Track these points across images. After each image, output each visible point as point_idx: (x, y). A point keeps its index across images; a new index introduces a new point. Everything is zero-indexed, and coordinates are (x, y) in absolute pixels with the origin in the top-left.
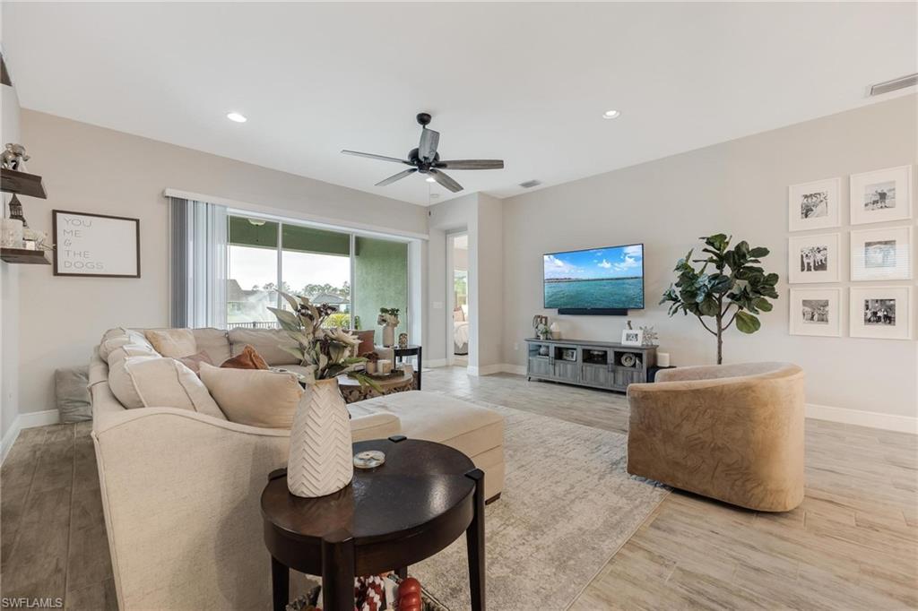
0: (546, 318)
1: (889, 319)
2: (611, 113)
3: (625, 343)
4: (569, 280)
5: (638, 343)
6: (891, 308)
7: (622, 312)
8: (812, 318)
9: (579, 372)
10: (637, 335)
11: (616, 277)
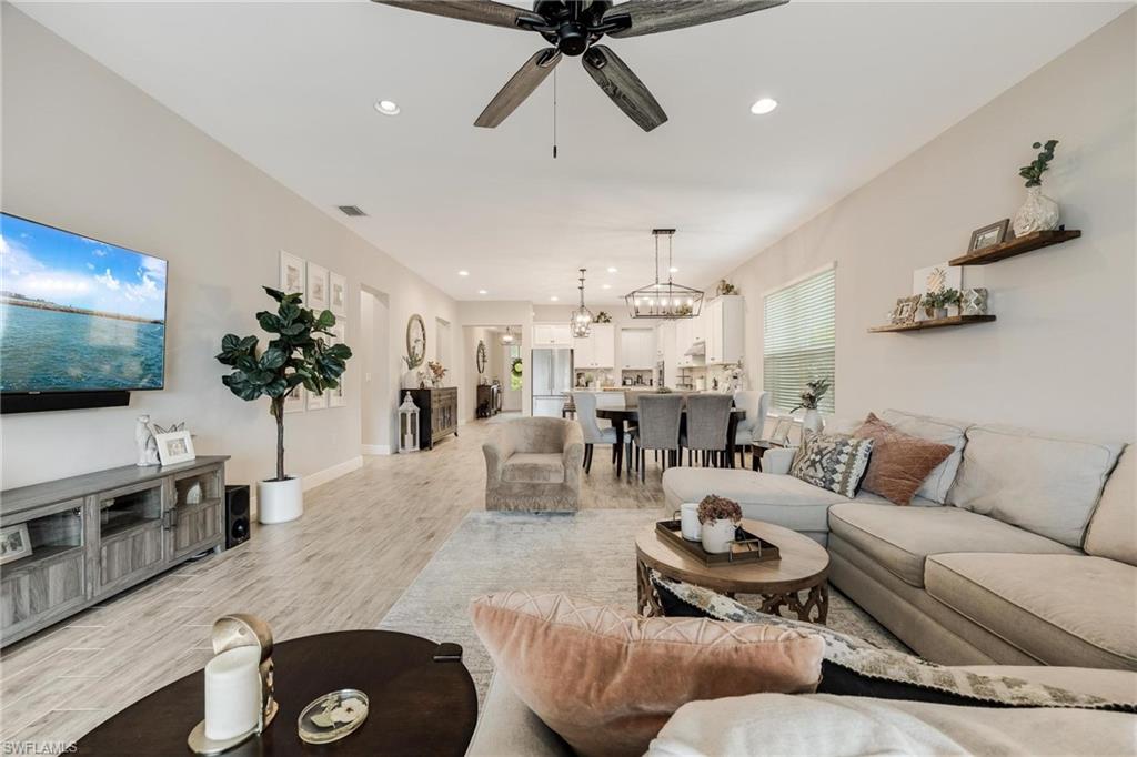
9: (92, 569)
10: (182, 441)
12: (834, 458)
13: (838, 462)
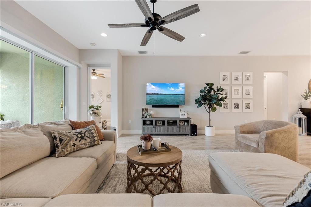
0: (148, 109)
1: (238, 108)
2: (203, 35)
3: (181, 117)
4: (157, 94)
5: (186, 117)
6: (238, 105)
7: (177, 106)
8: (225, 108)
9: (166, 129)
10: (185, 114)
11: (176, 94)
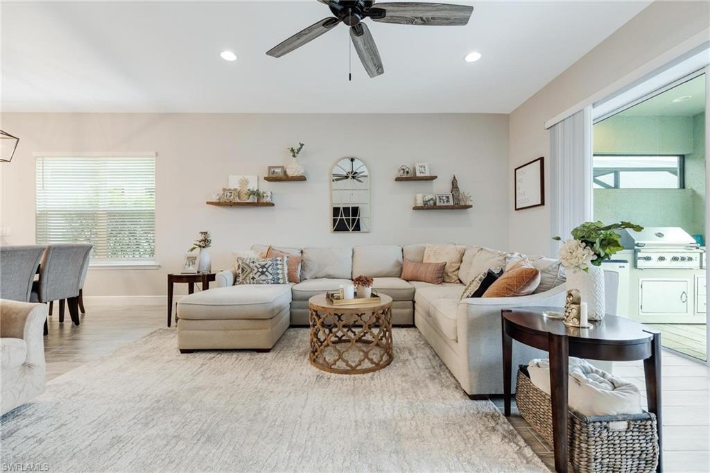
12: (275, 267)
13: (278, 269)
